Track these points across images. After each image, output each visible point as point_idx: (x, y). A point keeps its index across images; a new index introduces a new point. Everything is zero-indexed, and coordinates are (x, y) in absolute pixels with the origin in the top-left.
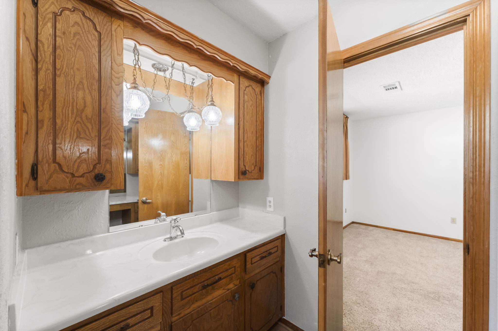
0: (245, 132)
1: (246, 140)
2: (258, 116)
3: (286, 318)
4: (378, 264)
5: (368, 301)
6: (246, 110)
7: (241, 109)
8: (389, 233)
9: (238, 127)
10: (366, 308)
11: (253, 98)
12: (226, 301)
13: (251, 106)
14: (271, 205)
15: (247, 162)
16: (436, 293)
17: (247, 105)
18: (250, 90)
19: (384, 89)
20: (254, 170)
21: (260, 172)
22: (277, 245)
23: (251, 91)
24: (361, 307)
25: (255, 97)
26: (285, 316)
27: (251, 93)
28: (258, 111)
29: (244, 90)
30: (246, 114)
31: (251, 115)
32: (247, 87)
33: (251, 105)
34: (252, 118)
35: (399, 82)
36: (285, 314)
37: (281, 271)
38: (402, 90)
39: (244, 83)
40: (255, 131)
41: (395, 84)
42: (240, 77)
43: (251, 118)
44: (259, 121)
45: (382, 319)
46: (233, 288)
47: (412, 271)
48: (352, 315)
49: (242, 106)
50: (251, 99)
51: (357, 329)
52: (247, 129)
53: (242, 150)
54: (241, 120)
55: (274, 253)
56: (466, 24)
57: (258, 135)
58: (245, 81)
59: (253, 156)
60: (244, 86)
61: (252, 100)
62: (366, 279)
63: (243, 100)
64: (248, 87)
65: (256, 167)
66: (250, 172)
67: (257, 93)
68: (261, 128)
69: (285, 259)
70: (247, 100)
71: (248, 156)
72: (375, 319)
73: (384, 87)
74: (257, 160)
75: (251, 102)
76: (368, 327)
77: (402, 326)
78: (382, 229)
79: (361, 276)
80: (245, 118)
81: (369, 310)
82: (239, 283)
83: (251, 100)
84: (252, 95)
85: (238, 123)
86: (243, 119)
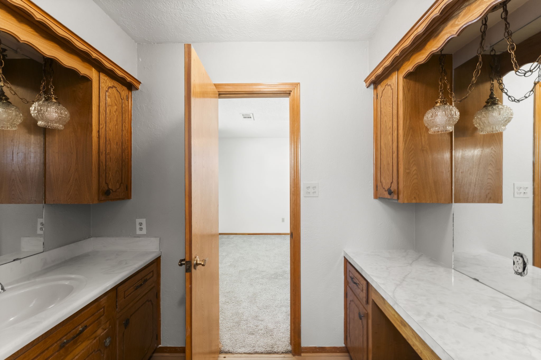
0: (107, 143)
1: (109, 152)
2: (125, 124)
3: (162, 345)
4: (239, 265)
5: (234, 297)
6: (109, 115)
7: (102, 114)
8: (245, 237)
9: (98, 135)
10: (233, 304)
11: (117, 102)
12: (93, 352)
13: (115, 112)
14: (143, 228)
15: (111, 179)
16: (275, 274)
17: (110, 109)
18: (113, 92)
19: (242, 117)
20: (118, 189)
21: (127, 190)
22: (152, 270)
23: (116, 94)
24: (229, 304)
25: (121, 102)
26: (160, 344)
27: (115, 97)
28: (124, 119)
29: (106, 91)
30: (109, 121)
31: (115, 123)
32: (109, 87)
33: (115, 110)
34: (117, 127)
35: (253, 114)
36: (161, 341)
37: (157, 297)
38: (254, 120)
39: (106, 82)
40: (120, 142)
41: (250, 115)
42: (101, 73)
43: (116, 125)
44: (125, 131)
45: (245, 306)
46: (101, 333)
47: (261, 263)
48: (223, 314)
49: (104, 110)
50: (115, 103)
51: (228, 323)
52: (110, 139)
53: (104, 165)
54: (102, 128)
55: (150, 278)
56: (290, 96)
57: (124, 147)
58: (108, 80)
59: (117, 172)
60: (106, 85)
61: (117, 105)
62: (231, 280)
63: (105, 103)
64: (112, 87)
65: (122, 185)
66: (115, 191)
67: (123, 98)
68: (127, 139)
69: (161, 283)
70: (110, 103)
71: (111, 172)
72: (240, 308)
73: (243, 115)
74: (123, 176)
75: (115, 107)
76: (236, 317)
77: (258, 305)
78: (240, 235)
79: (228, 279)
80: (107, 125)
81: (236, 304)
82: (109, 326)
83: (115, 105)
84: (117, 99)
85: (97, 131)
86: (104, 127)
